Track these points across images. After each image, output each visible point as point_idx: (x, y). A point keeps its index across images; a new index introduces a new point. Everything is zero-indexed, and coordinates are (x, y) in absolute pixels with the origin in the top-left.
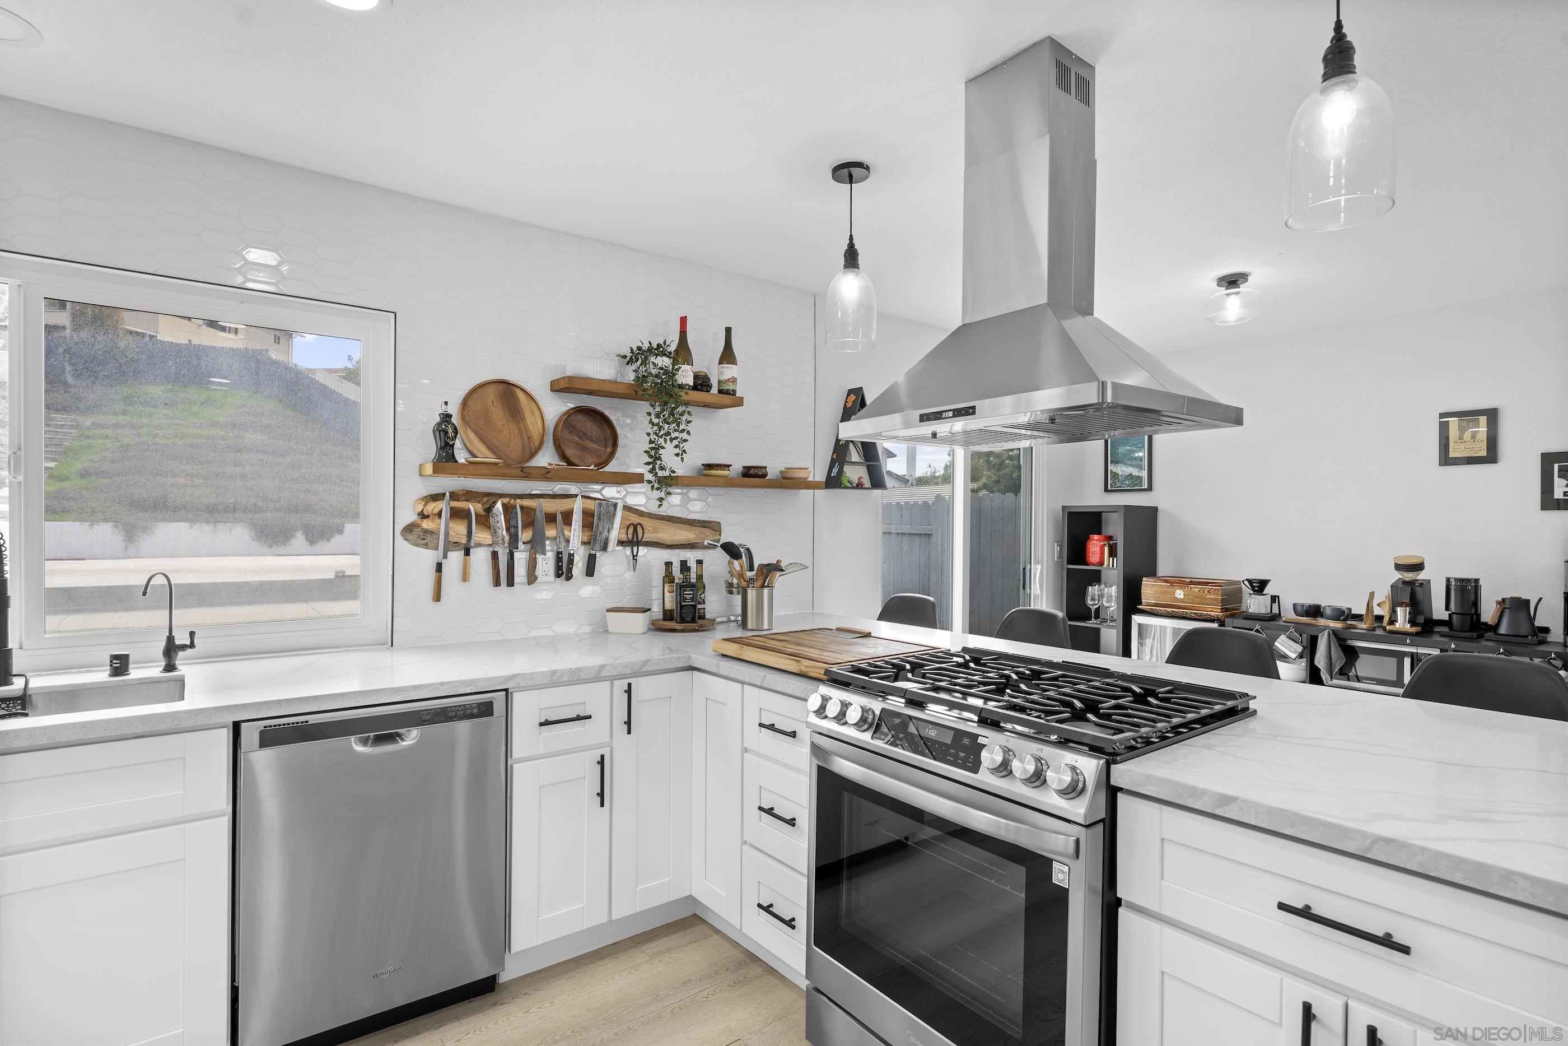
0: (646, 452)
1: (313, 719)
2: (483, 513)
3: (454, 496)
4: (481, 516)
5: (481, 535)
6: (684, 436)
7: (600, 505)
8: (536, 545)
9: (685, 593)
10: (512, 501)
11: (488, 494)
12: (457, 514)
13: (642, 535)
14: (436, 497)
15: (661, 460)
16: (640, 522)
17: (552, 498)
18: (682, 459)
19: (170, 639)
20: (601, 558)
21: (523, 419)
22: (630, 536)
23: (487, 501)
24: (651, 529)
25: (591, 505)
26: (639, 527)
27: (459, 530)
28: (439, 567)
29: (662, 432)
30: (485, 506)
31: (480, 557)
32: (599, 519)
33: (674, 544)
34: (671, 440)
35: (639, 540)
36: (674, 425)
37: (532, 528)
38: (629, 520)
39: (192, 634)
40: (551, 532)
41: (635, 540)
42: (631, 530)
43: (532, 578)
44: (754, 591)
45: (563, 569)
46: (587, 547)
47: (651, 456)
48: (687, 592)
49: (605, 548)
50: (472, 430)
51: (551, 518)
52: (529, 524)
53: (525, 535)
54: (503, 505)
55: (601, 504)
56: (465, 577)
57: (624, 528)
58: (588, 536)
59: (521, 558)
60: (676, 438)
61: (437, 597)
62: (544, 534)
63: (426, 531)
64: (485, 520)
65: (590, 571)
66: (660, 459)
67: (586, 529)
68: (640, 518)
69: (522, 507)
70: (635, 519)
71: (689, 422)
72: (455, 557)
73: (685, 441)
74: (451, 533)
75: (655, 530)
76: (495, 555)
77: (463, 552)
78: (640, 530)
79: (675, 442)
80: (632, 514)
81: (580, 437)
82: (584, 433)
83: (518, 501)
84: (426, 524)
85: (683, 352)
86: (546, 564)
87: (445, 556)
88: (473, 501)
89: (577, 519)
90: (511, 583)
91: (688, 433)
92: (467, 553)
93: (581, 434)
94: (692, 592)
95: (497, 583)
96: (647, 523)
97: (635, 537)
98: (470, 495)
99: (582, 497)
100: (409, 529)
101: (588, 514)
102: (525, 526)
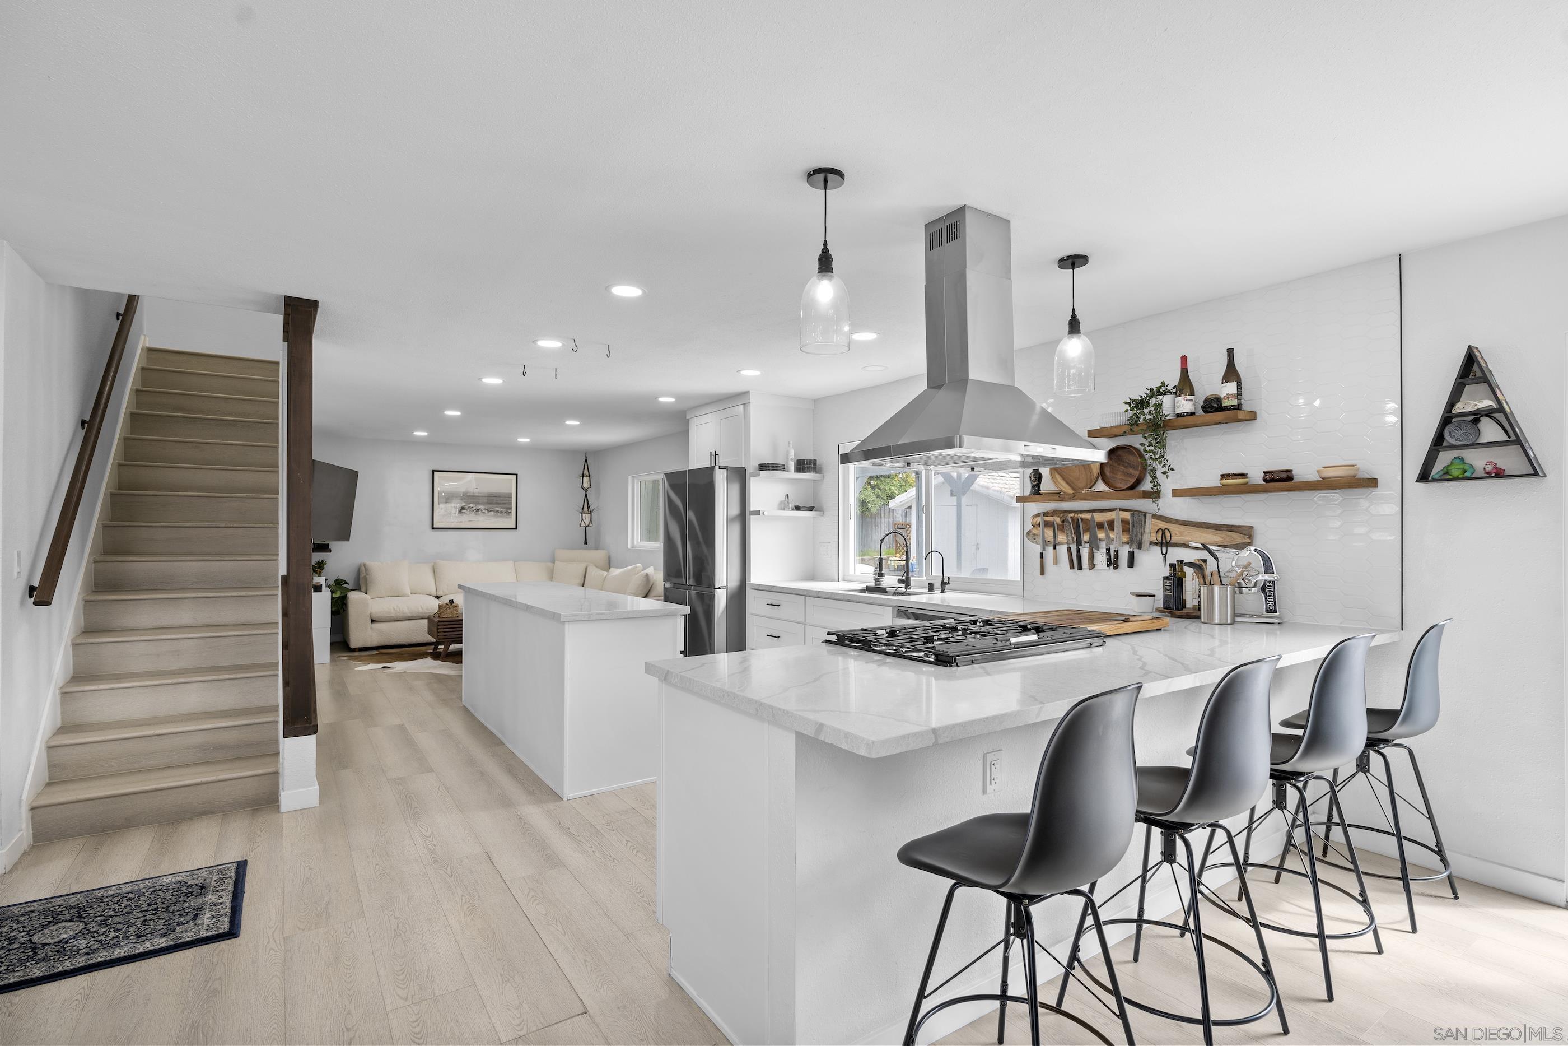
2: (1060, 523)
3: (1046, 514)
4: (1060, 525)
5: (1062, 537)
7: (1133, 516)
8: (1094, 545)
10: (1076, 515)
11: (1063, 512)
12: (1048, 524)
13: (1170, 538)
14: (1038, 515)
16: (1167, 527)
17: (1100, 512)
18: (1167, 476)
19: (943, 579)
20: (1140, 556)
22: (1159, 539)
23: (1063, 516)
24: (1177, 533)
25: (1127, 515)
26: (1166, 531)
27: (1049, 533)
28: (1042, 555)
29: (1157, 457)
30: (1062, 519)
31: (1063, 550)
32: (1133, 526)
34: (1160, 462)
35: (1168, 541)
36: (1164, 450)
37: (1089, 533)
38: (1157, 526)
39: (949, 578)
40: (1101, 535)
41: (1164, 541)
42: (1160, 534)
43: (1092, 566)
44: (1206, 588)
45: (1113, 562)
46: (1127, 546)
47: (1151, 476)
48: (1167, 584)
49: (1140, 547)
50: (1058, 473)
51: (1101, 526)
52: (1086, 530)
53: (1086, 537)
54: (1071, 518)
55: (1133, 514)
56: (1056, 562)
57: (1154, 532)
58: (1127, 538)
59: (1085, 552)
60: (1164, 460)
61: (1042, 573)
62: (1097, 537)
63: (1034, 534)
64: (1061, 528)
65: (1131, 564)
66: (1155, 477)
67: (1125, 533)
68: (1167, 524)
69: (1082, 519)
70: (1163, 525)
72: (1050, 549)
74: (1046, 536)
75: (1181, 534)
76: (1069, 549)
77: (1052, 547)
78: (1168, 534)
79: (1163, 463)
80: (1159, 522)
83: (1079, 515)
84: (1035, 531)
85: (1185, 386)
86: (1101, 557)
87: (1044, 549)
88: (1055, 516)
89: (1118, 526)
90: (1080, 568)
92: (1055, 548)
94: (1170, 584)
95: (1072, 567)
96: (1172, 527)
97: (1164, 540)
98: (1054, 513)
99: (1120, 509)
100: (1028, 533)
101: (1125, 522)
102: (1085, 531)
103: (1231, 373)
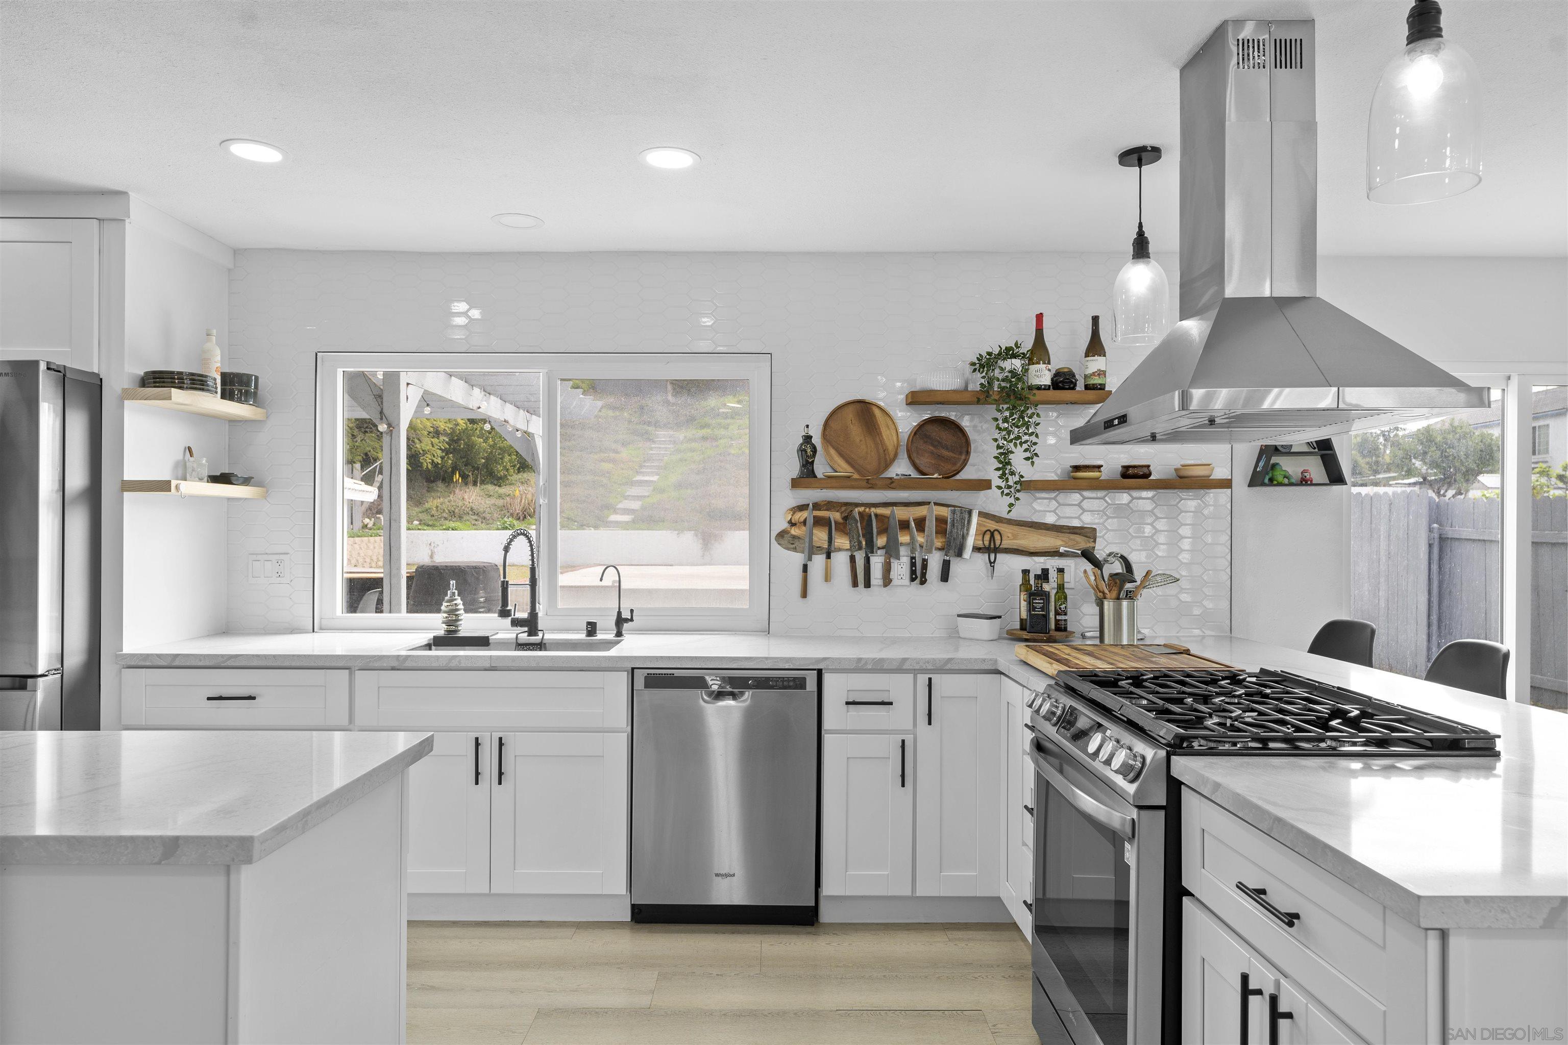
0: (995, 457)
1: (677, 673)
2: (841, 521)
3: (816, 506)
4: (840, 524)
5: (842, 541)
6: (1033, 438)
7: (954, 512)
8: (891, 551)
9: (1034, 601)
10: (867, 510)
11: (846, 504)
12: (819, 522)
13: (1000, 542)
14: (802, 508)
15: (1011, 465)
16: (998, 528)
17: (905, 506)
18: (1033, 463)
19: (619, 613)
20: (956, 567)
21: (879, 434)
22: (987, 543)
23: (845, 510)
24: (1010, 535)
25: (944, 512)
26: (996, 534)
27: (821, 536)
28: (805, 568)
29: (1012, 437)
30: (843, 515)
31: (841, 560)
32: (953, 525)
33: (1038, 551)
34: (1021, 444)
35: (997, 546)
36: (1024, 428)
37: (886, 534)
38: (985, 526)
39: (632, 611)
40: (904, 538)
41: (992, 546)
42: (987, 537)
43: (887, 581)
44: (1111, 603)
45: (918, 574)
46: (943, 553)
47: (1000, 462)
48: (1037, 601)
49: (959, 554)
50: (834, 448)
51: (904, 525)
52: (883, 531)
53: (881, 541)
54: (860, 513)
55: (955, 510)
56: (827, 578)
57: (980, 534)
58: (941, 542)
59: (877, 562)
60: (1026, 442)
61: (804, 594)
62: (898, 539)
63: (794, 537)
64: (843, 527)
65: (945, 576)
66: (1009, 463)
67: (939, 536)
68: (997, 524)
69: (876, 515)
70: (992, 525)
71: (1038, 424)
72: (819, 560)
73: (1035, 444)
74: (815, 538)
75: (1015, 537)
76: (852, 559)
77: (824, 556)
78: (997, 537)
79: (1025, 446)
80: (988, 521)
81: (935, 446)
82: (939, 442)
83: (873, 509)
84: (794, 531)
85: (1039, 351)
86: (901, 568)
87: (810, 559)
88: (832, 510)
89: (931, 525)
90: (868, 585)
91: (1037, 436)
92: (828, 556)
93: (936, 443)
94: (1042, 601)
95: (855, 584)
96: (1005, 529)
97: (992, 544)
98: (830, 505)
99: (936, 504)
100: (781, 535)
101: (941, 521)
102: (880, 533)
103: (1095, 347)
